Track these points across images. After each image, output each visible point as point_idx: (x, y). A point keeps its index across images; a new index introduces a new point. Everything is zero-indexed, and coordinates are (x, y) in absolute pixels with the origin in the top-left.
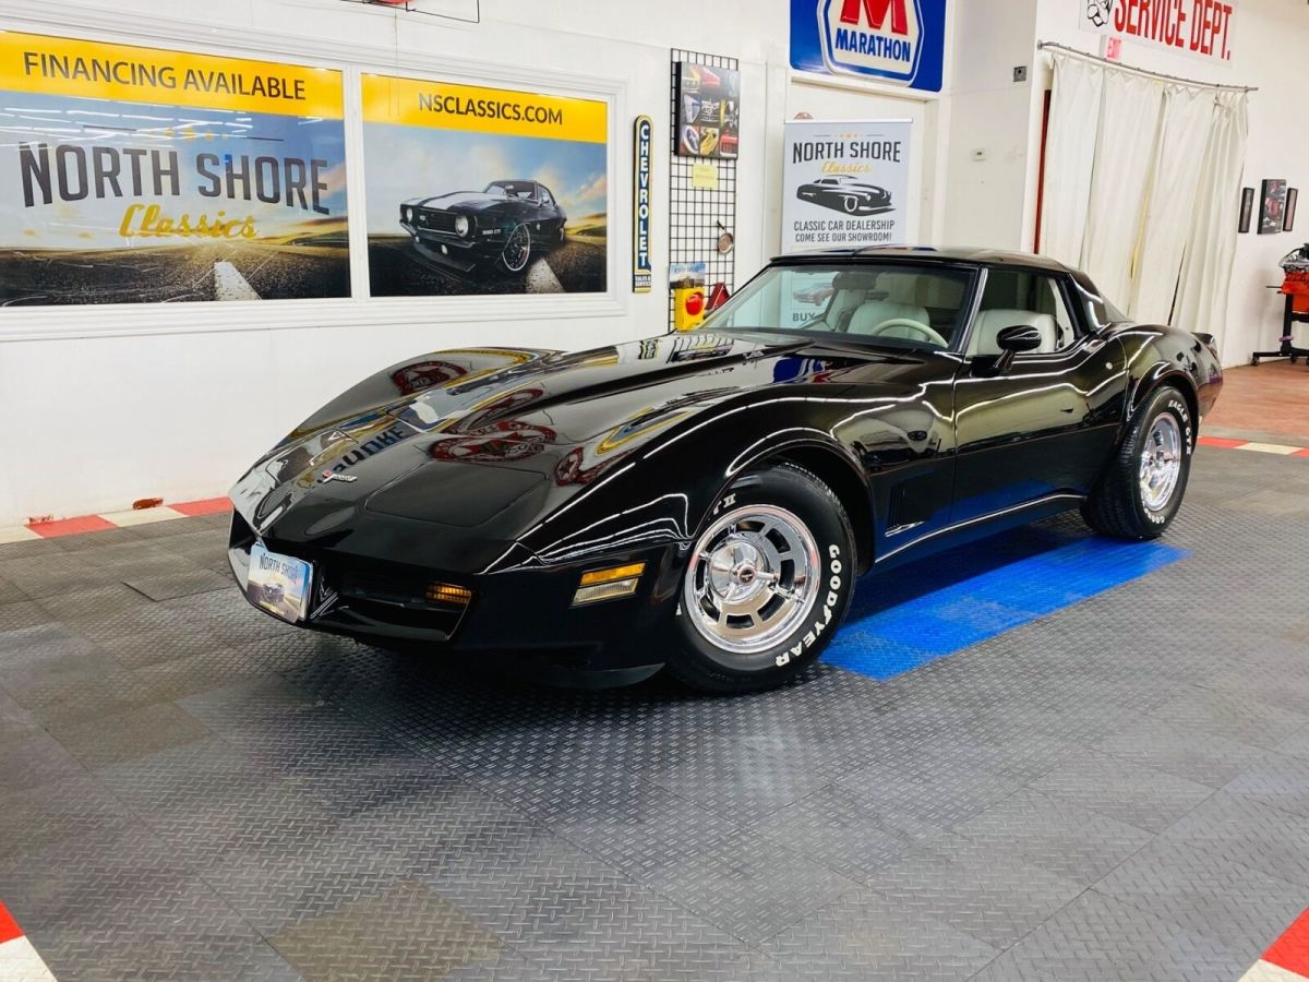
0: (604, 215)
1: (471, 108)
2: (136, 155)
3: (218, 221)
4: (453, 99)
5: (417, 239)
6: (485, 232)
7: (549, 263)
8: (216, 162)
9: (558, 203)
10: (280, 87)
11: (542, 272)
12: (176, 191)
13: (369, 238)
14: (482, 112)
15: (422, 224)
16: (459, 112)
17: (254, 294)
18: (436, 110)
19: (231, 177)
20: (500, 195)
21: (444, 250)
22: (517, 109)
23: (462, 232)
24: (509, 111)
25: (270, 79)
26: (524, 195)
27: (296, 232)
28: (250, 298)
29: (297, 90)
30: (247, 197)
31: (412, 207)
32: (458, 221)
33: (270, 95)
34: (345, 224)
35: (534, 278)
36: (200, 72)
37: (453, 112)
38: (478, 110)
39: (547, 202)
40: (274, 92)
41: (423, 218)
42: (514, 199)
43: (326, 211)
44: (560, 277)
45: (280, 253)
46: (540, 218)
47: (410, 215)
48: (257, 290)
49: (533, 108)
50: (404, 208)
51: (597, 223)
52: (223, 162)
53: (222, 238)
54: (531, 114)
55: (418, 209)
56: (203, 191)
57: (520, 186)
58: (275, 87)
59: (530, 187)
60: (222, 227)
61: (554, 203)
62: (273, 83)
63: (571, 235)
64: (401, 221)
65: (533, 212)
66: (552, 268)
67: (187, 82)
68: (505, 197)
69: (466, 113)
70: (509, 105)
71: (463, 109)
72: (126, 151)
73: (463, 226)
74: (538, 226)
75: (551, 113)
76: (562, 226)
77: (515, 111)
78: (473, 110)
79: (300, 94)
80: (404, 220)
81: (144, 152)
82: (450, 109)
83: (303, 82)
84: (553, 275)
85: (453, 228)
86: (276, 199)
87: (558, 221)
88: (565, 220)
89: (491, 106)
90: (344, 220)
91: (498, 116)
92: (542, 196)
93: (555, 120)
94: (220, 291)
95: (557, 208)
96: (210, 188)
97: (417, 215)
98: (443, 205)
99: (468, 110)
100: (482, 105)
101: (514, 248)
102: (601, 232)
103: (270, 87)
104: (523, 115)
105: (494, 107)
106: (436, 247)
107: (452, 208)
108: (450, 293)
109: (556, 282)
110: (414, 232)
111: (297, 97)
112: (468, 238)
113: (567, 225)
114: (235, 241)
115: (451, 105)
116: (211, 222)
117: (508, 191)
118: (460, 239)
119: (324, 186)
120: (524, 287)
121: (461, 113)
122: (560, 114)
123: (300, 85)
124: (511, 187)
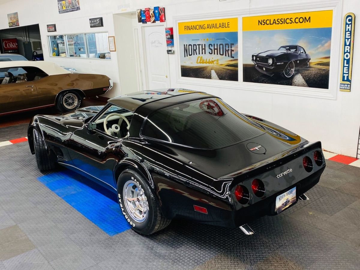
0: (329, 58)
1: (274, 22)
2: (199, 45)
3: (212, 60)
4: (268, 20)
5: (256, 65)
6: (278, 64)
7: (302, 75)
8: (212, 46)
9: (307, 53)
10: (224, 25)
11: (299, 78)
12: (205, 53)
13: (243, 65)
14: (278, 23)
15: (258, 61)
16: (270, 24)
17: (218, 78)
18: (263, 24)
19: (215, 49)
20: (284, 51)
21: (264, 69)
22: (291, 19)
23: (270, 63)
24: (288, 21)
25: (222, 23)
26: (293, 50)
27: (226, 63)
28: (217, 79)
29: (228, 25)
30: (217, 54)
31: (255, 56)
32: (269, 60)
33: (223, 28)
34: (237, 61)
35: (295, 80)
36: (210, 25)
37: (268, 24)
38: (277, 22)
39: (303, 53)
40: (223, 26)
41: (258, 59)
42: (289, 52)
43: (233, 57)
44: (307, 81)
45: (224, 68)
46: (299, 59)
47: (254, 58)
48: (219, 77)
49: (298, 18)
50: (253, 56)
51: (325, 61)
52: (213, 46)
53: (212, 64)
54: (297, 20)
55: (257, 56)
56: (209, 53)
57: (291, 47)
58: (223, 25)
59: (295, 47)
60: (213, 62)
61: (305, 53)
62: (223, 24)
63: (312, 65)
64: (252, 60)
65: (297, 56)
66: (303, 77)
67: (207, 27)
68: (285, 52)
69: (273, 24)
70: (288, 19)
71: (272, 23)
72: (198, 45)
73: (270, 61)
74: (298, 62)
75: (305, 18)
76: (308, 62)
77: (290, 20)
78: (275, 23)
79: (229, 26)
80: (253, 60)
81: (200, 45)
82: (268, 23)
83: (229, 23)
84: (303, 80)
85: (267, 62)
86: (223, 55)
87: (307, 60)
88: (310, 59)
89: (282, 20)
90: (237, 60)
91: (284, 23)
92: (300, 50)
93: (307, 21)
94: (212, 77)
95: (307, 55)
96: (211, 52)
97: (257, 58)
98: (264, 55)
99: (273, 23)
100: (278, 20)
101: (288, 69)
102: (328, 64)
103: (222, 25)
104: (294, 21)
105: (283, 20)
106: (262, 68)
107: (267, 56)
108: (265, 83)
109: (305, 83)
110: (256, 63)
111: (228, 27)
112: (272, 65)
113: (310, 61)
114: (215, 65)
115: (268, 22)
116: (211, 61)
117: (287, 49)
118: (269, 66)
119: (233, 51)
120: (291, 83)
121: (271, 24)
122: (310, 18)
123: (229, 24)
124: (288, 48)
